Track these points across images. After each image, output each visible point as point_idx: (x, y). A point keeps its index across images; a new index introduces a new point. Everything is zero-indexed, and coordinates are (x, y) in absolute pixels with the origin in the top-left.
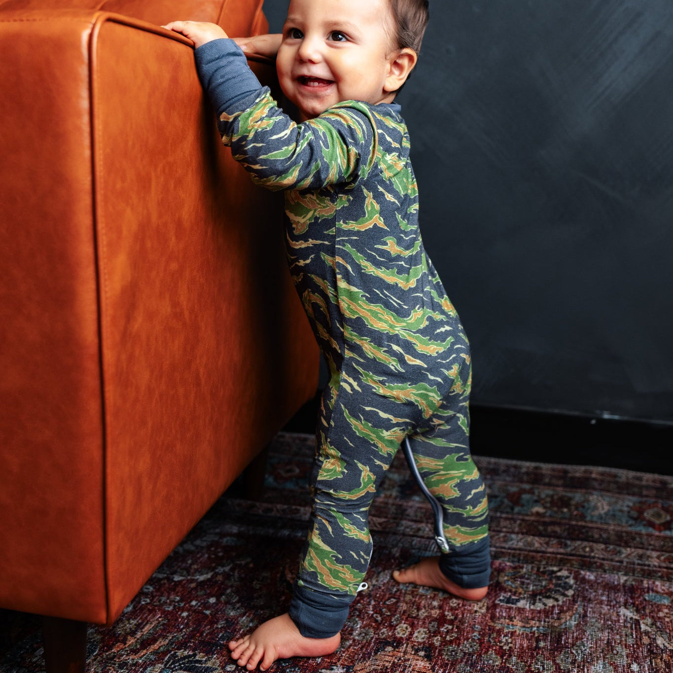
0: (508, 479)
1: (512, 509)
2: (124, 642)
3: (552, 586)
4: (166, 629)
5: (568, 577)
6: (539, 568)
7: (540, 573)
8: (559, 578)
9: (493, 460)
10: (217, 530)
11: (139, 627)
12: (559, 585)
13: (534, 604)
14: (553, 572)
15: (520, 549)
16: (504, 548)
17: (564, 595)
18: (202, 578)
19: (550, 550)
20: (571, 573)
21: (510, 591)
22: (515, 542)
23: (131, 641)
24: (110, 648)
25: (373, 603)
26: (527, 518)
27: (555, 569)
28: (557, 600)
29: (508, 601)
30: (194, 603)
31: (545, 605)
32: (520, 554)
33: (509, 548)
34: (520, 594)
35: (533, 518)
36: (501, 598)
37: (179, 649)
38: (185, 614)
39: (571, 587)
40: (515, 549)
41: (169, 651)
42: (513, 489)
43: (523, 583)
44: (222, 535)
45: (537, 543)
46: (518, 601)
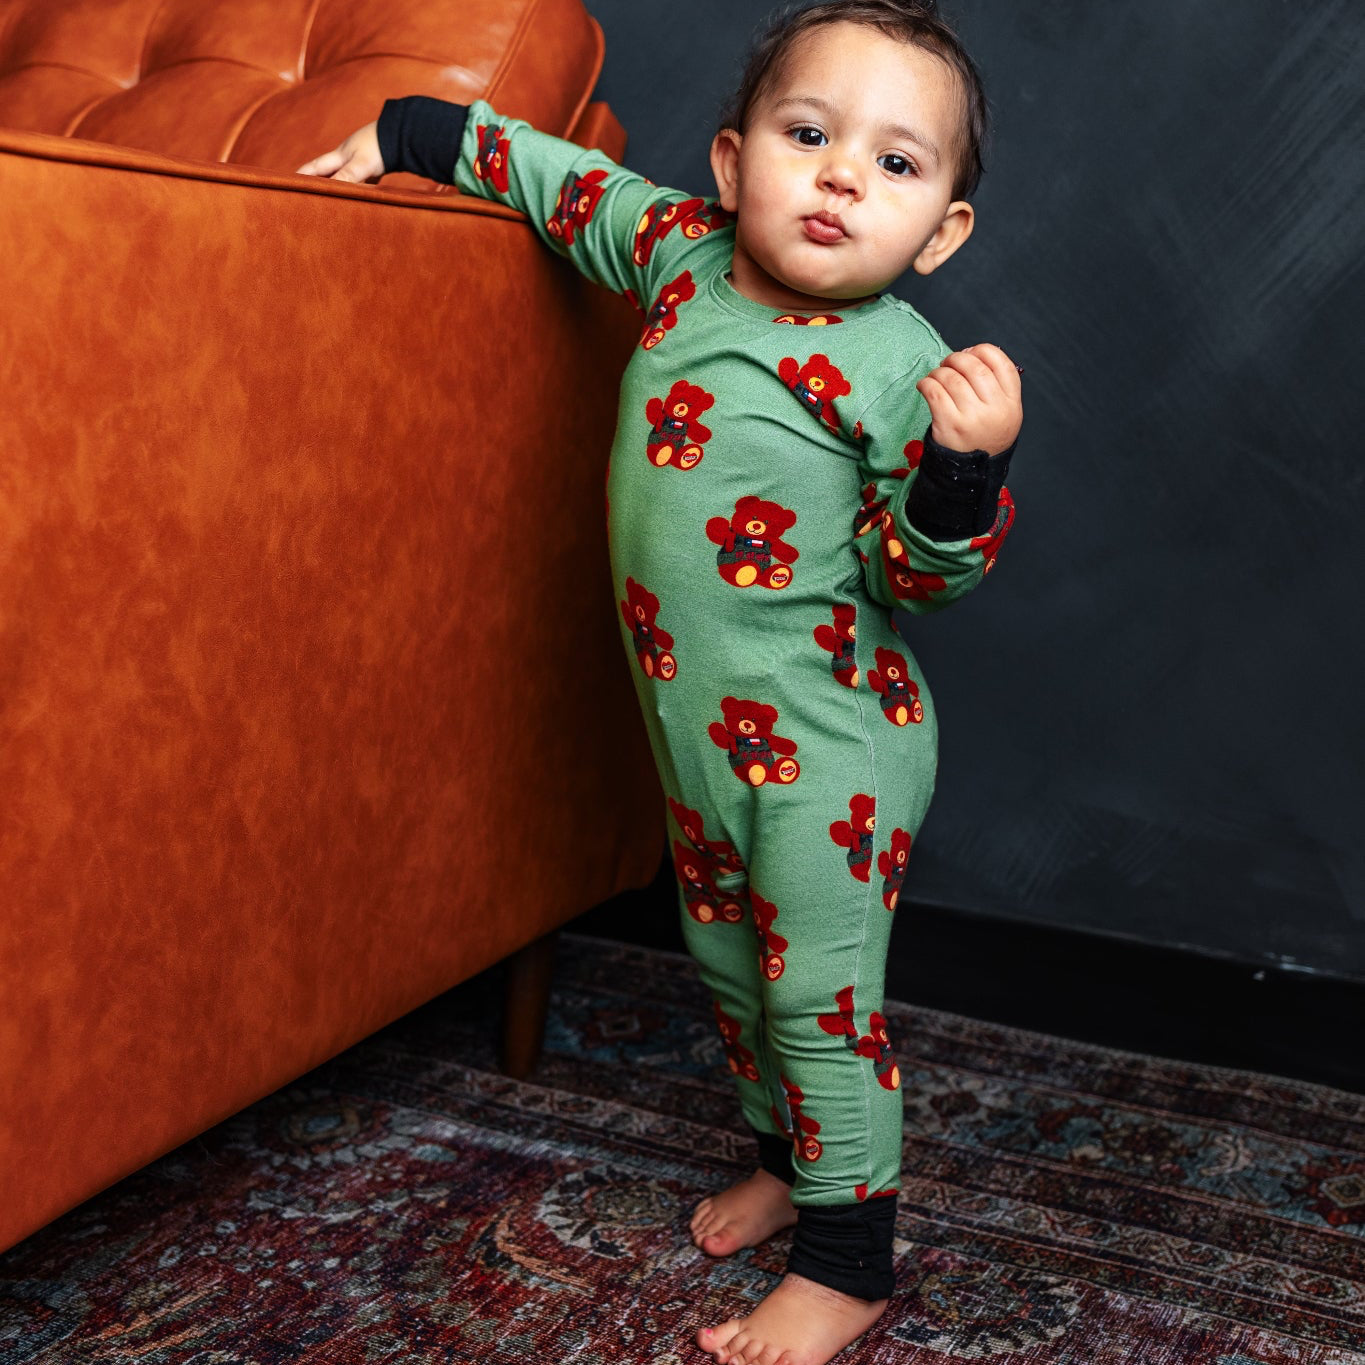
0: (1061, 1082)
1: (1034, 1144)
2: (127, 1323)
3: (1024, 1314)
4: (217, 1306)
5: (1070, 1299)
6: (1019, 1274)
7: (1015, 1284)
8: (1049, 1300)
9: (1047, 1039)
10: (416, 1130)
11: (170, 1297)
12: (1042, 1315)
13: (964, 1347)
14: (1045, 1286)
15: (1002, 1230)
16: (969, 1224)
17: (1041, 1336)
18: (334, 1218)
19: (1064, 1239)
20: (1079, 1293)
21: (931, 1314)
22: (999, 1214)
23: (142, 1321)
24: (96, 1331)
25: (635, 1304)
26: (1054, 1167)
27: (1052, 1279)
28: (1018, 1344)
29: (916, 1333)
30: (293, 1265)
31: (987, 1350)
32: (994, 1241)
33: (980, 1227)
34: (949, 1321)
35: (1067, 1169)
36: (904, 1326)
37: (217, 1348)
38: (266, 1284)
39: (1065, 1320)
40: (990, 1229)
41: (198, 1350)
42: (1060, 1104)
43: (966, 1300)
44: (419, 1140)
45: (1044, 1220)
46: (934, 1335)
